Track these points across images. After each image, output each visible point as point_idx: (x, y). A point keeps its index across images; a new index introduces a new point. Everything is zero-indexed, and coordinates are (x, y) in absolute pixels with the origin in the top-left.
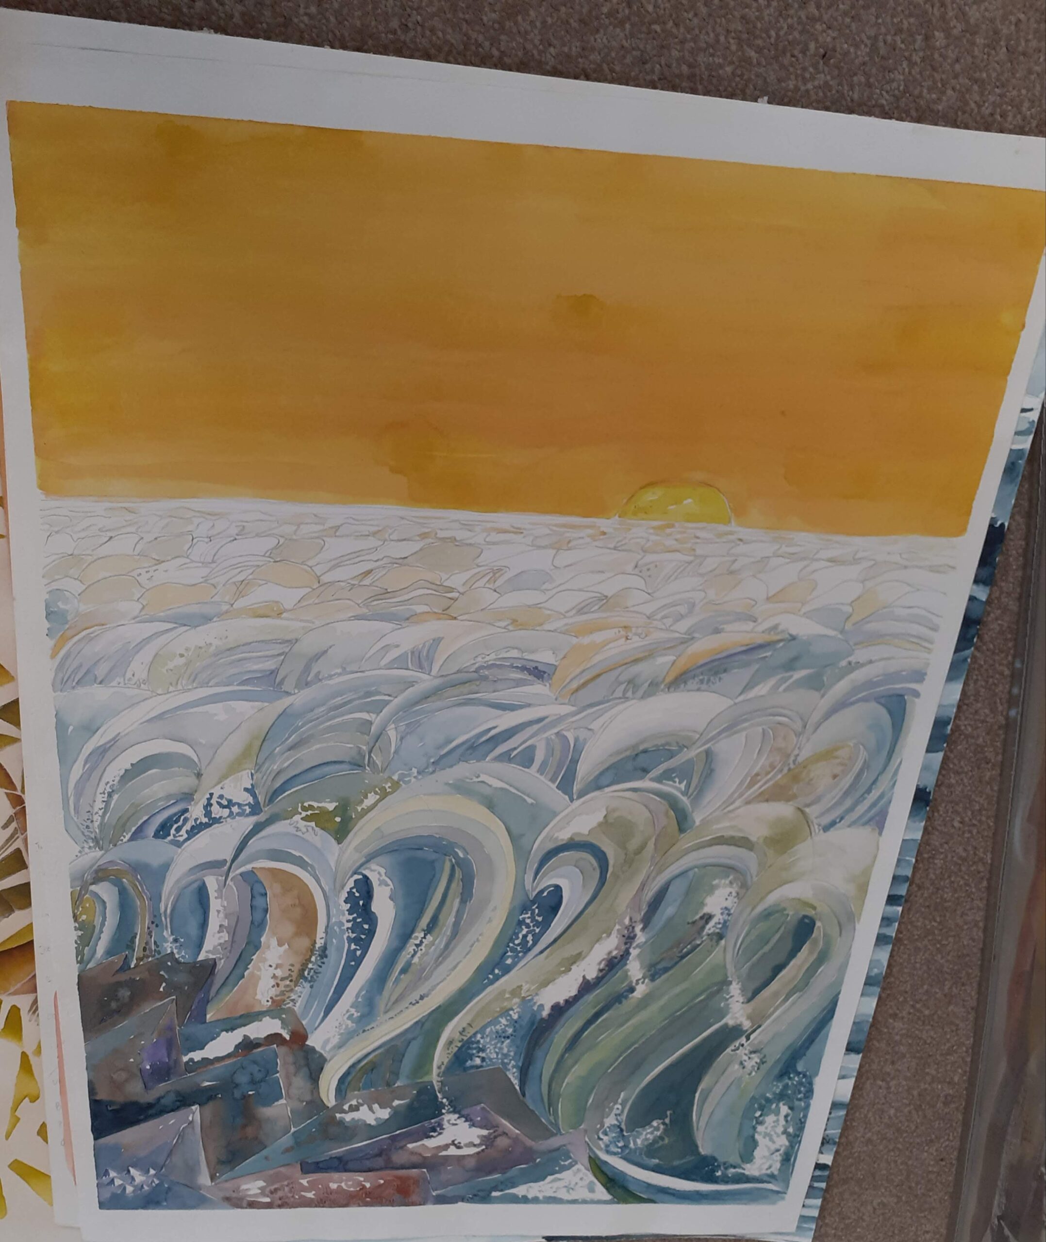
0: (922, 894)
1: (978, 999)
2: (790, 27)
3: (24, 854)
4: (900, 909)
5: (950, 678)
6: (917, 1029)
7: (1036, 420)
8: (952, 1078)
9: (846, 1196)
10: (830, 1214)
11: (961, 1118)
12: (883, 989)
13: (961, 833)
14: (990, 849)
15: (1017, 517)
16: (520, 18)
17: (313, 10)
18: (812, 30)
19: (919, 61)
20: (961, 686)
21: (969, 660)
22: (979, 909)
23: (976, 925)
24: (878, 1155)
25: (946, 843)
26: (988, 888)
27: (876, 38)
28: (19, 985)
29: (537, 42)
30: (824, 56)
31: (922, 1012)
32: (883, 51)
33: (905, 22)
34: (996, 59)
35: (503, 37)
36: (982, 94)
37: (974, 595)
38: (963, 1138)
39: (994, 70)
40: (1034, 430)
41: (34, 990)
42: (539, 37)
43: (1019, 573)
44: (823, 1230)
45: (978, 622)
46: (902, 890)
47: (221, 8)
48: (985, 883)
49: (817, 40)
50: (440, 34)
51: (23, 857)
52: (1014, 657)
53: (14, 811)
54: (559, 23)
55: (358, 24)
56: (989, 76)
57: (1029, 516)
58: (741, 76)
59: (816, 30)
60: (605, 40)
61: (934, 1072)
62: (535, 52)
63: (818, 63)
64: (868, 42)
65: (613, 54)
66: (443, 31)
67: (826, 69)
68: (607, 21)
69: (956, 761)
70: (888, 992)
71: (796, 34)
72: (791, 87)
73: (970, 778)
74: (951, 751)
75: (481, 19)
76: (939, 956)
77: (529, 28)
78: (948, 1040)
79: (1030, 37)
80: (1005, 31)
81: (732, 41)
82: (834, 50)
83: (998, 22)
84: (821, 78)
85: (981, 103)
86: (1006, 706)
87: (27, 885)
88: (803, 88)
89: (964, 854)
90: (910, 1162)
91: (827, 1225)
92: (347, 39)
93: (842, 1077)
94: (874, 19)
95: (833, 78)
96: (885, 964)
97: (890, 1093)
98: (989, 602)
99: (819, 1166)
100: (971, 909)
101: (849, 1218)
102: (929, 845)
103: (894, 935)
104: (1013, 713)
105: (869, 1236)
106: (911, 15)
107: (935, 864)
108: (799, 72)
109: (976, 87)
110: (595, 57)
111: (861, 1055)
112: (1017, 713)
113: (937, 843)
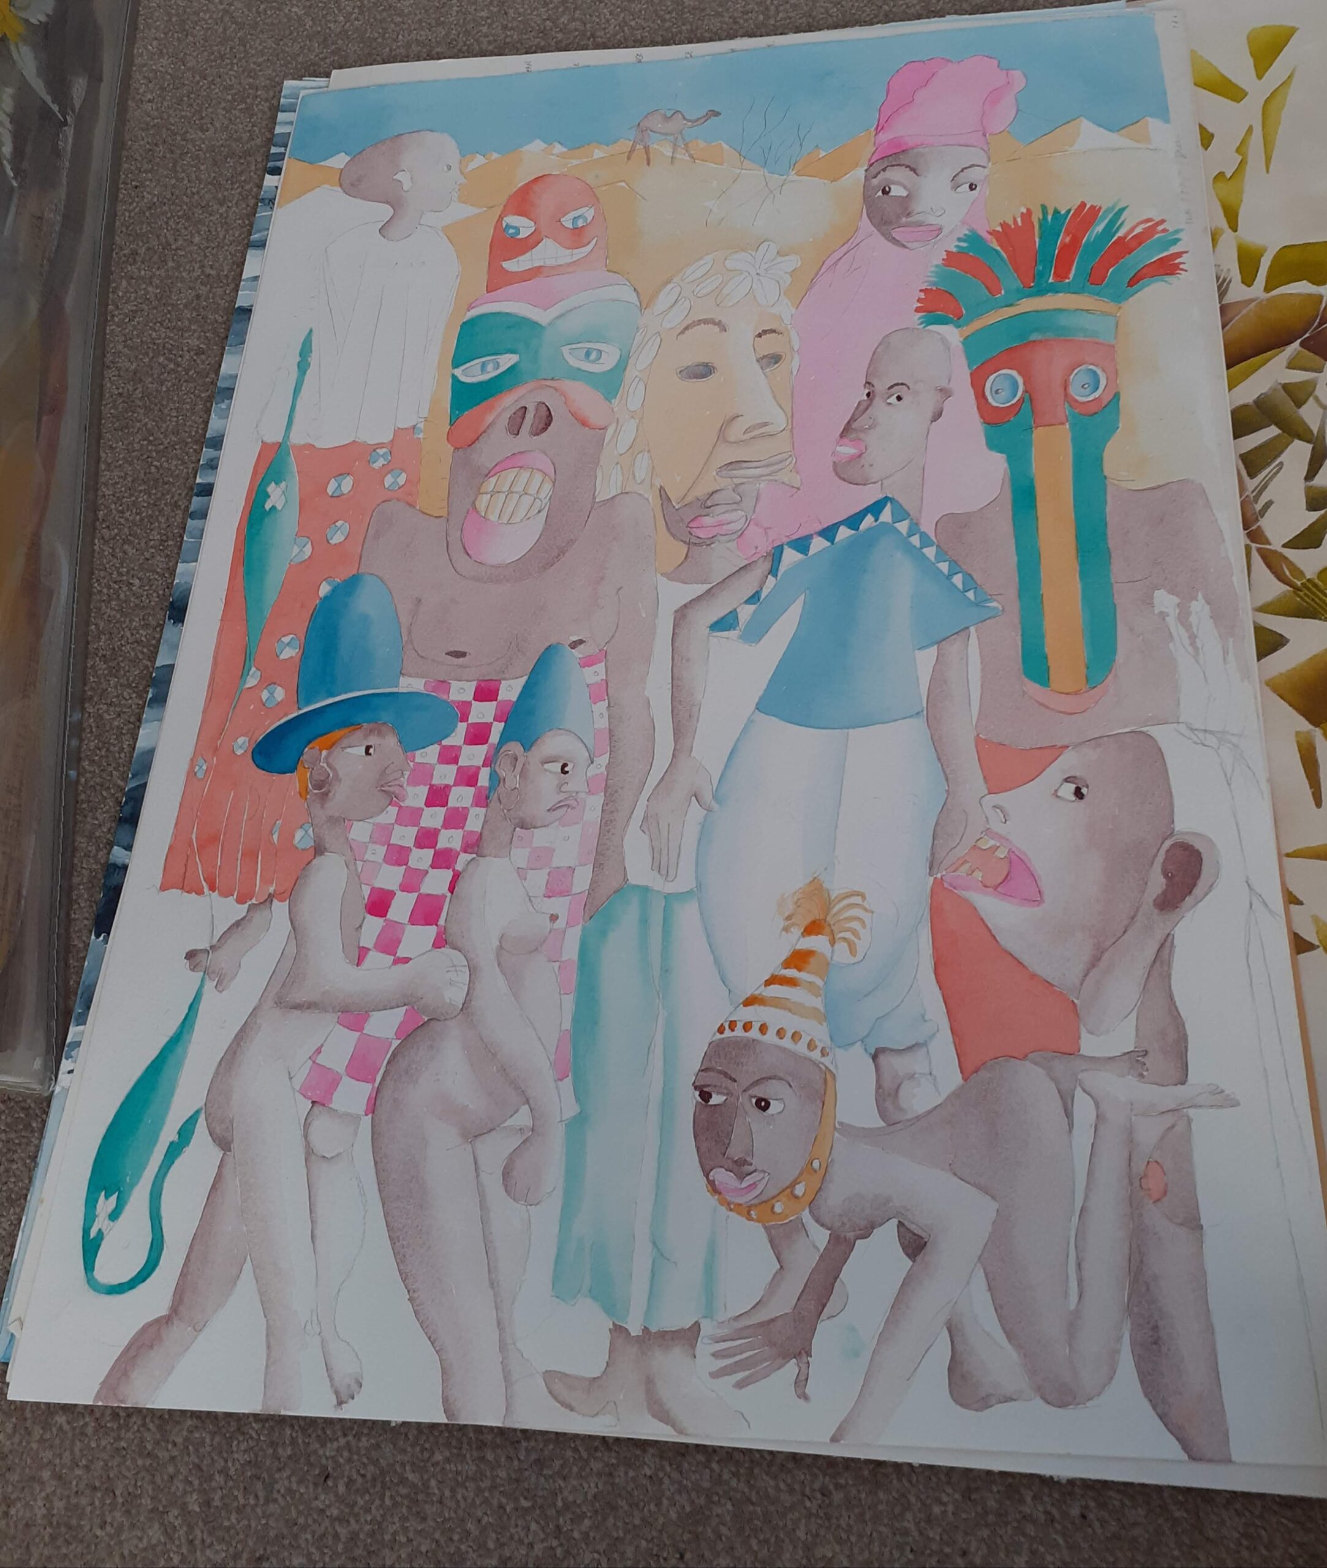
0: (172, 497)
1: (103, 379)
2: (368, 1510)
3: (1244, 473)
4: (198, 480)
5: (151, 753)
6: (170, 338)
7: (64, 1060)
8: (129, 284)
9: (246, 136)
10: (264, 113)
11: (117, 238)
12: (213, 383)
13: (132, 572)
14: (96, 555)
15: (81, 945)
16: (688, 1509)
17: (937, 1510)
18: (342, 1507)
19: (217, 1476)
20: (138, 745)
21: (130, 776)
22: (106, 484)
23: (109, 465)
24: (210, 186)
25: (148, 559)
26: (95, 510)
27: (267, 1501)
28: (1244, 312)
29: (666, 1481)
30: (327, 1477)
31: (167, 359)
32: (259, 1485)
33: (234, 1521)
34: (127, 1482)
35: (706, 1485)
36: (142, 1440)
37: (127, 852)
38: (113, 215)
39: (129, 1470)
40: (66, 1049)
41: (1223, 309)
42: (664, 1487)
43: (76, 880)
44: (271, 94)
45: (122, 821)
46: (196, 502)
47: (1049, 1508)
48: (101, 514)
49: (336, 1495)
50: (782, 1486)
51: (1246, 467)
52: (77, 782)
53: (1258, 524)
54: (642, 1504)
55: (881, 1495)
56: (134, 1460)
57: (67, 948)
58: (423, 1450)
59: (339, 1508)
60: (586, 1485)
61: (150, 289)
62: (668, 1469)
63: (334, 1469)
64: (275, 1495)
65: (575, 1469)
66: (777, 1488)
67: (324, 1461)
68: (584, 1509)
69: (141, 656)
70: (208, 380)
71: (361, 1502)
72: (364, 1439)
73: (122, 636)
74: (147, 667)
75: (733, 1505)
76: (149, 426)
77: (677, 1497)
78: (135, 327)
79: (89, 1509)
80: (118, 1514)
81: (436, 1491)
82: (316, 1485)
83: (126, 1524)
84: (329, 1450)
85: (141, 1429)
86: (85, 725)
87: (1237, 435)
88: (350, 1438)
89: (126, 547)
90: (173, 181)
91: (267, 100)
92: (894, 1476)
93: (256, 278)
94: (272, 1523)
95: (315, 1452)
96: (213, 415)
97: (200, 261)
98: (110, 845)
99: (276, 171)
100: (116, 483)
101: (241, 110)
102: (167, 556)
103: (204, 449)
104: (77, 716)
105: (217, 90)
106: (228, 1529)
107: (159, 533)
108: (356, 1457)
109: (149, 1447)
110: (596, 1466)
111: (237, 306)
112: (71, 716)
113: (159, 558)
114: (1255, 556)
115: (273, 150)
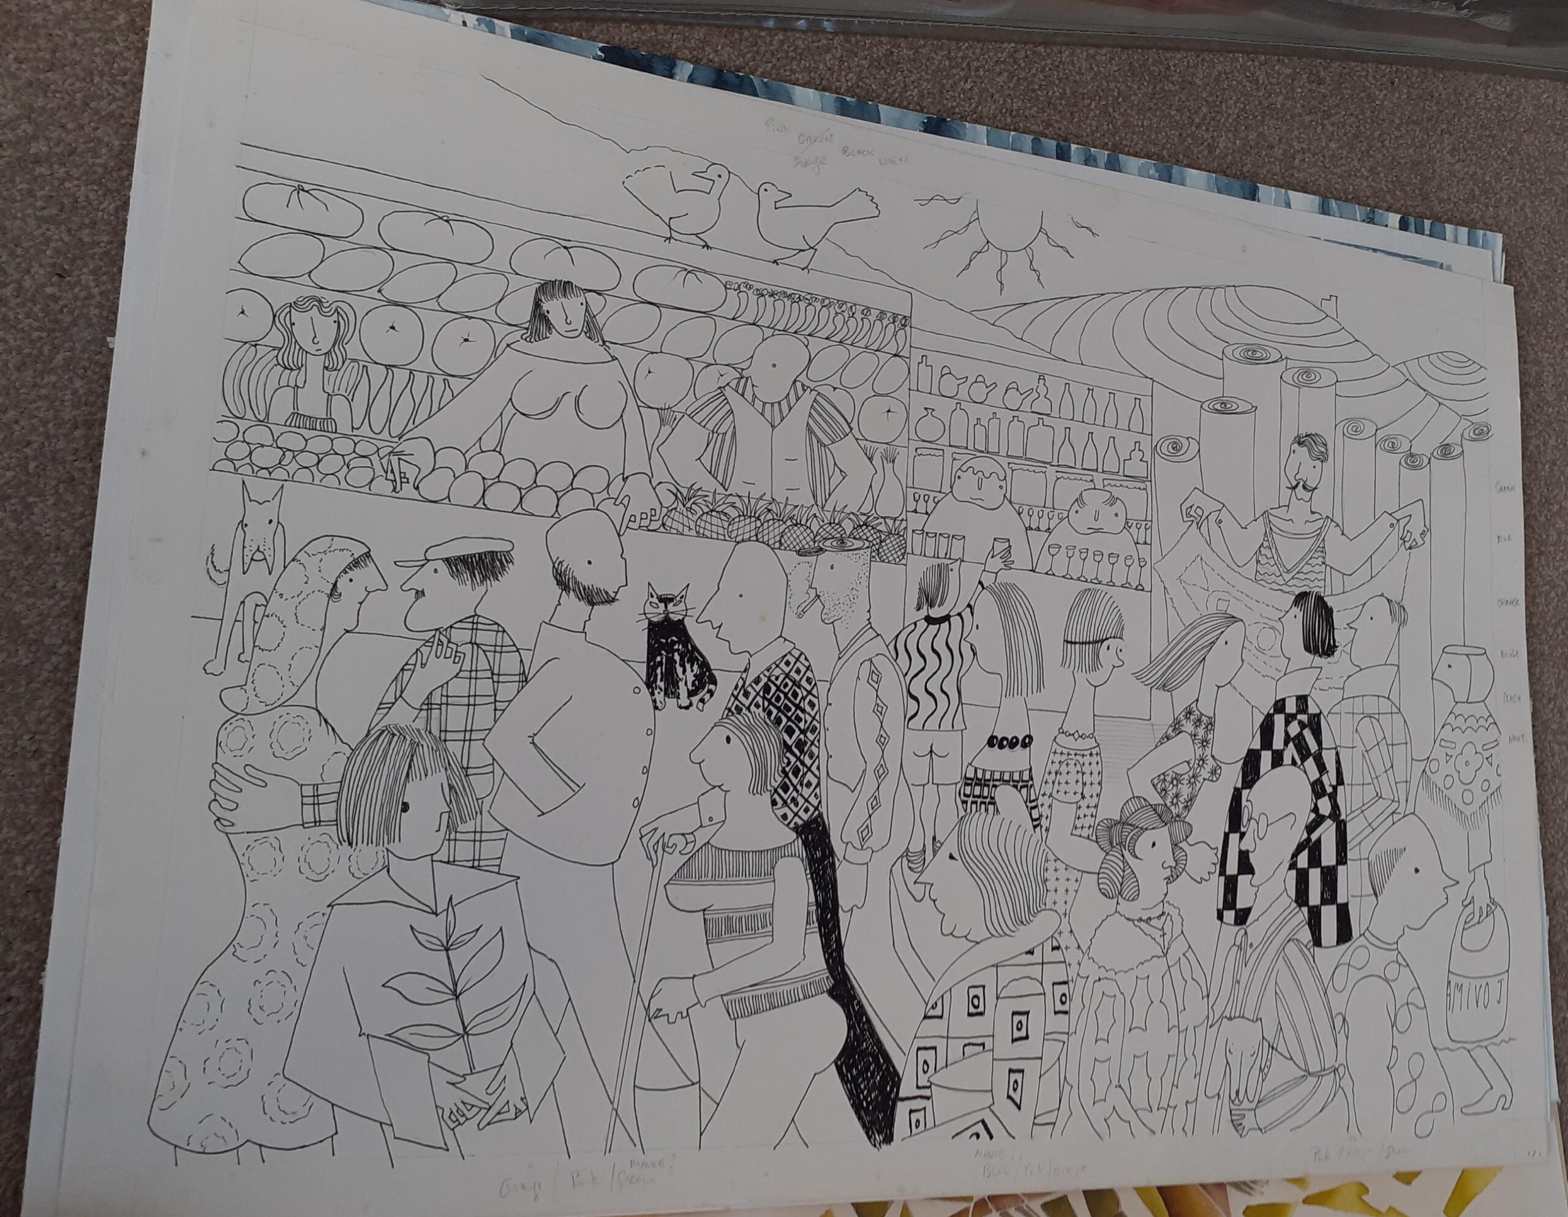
0: (1057, 122)
1: (1185, 50)
2: (28, 316)
3: (1048, 1199)
4: (1073, 147)
5: (790, 101)
6: (1227, 119)
7: (476, 17)
8: (1288, 76)
9: (1444, 195)
10: (1468, 215)
11: (1338, 63)
12: (1178, 163)
13: (979, 81)
14: (998, 45)
15: (594, 33)
16: (24, 622)
17: (18, 859)
18: (31, 291)
19: (63, 170)
20: (797, 87)
21: (765, 80)
22: (1072, 54)
23: (1093, 57)
24: (1390, 158)
25: (992, 97)
26: (1045, 44)
27: (38, 219)
28: (1217, 1207)
29: (51, 602)
30: (60, 275)
31: (1205, 115)
32: (54, 211)
33: (20, 187)
34: (60, 83)
35: (46, 640)
36: (102, 97)
37: (686, 77)
38: (1362, 59)
39: (72, 85)
40: (488, 19)
41: (1221, 1186)
42: (46, 600)
43: (661, 28)
44: (1489, 221)
45: (719, 72)
46: (1051, 144)
47: (18, 966)
48: (1041, 49)
49: (43, 285)
50: (44, 713)
51: (1053, 1201)
52: (762, 29)
53: (994, 1211)
54: (28, 578)
55: (33, 807)
56: (81, 90)
57: (592, 20)
58: (85, 369)
59: (31, 287)
60: (48, 525)
61: (1281, 98)
62: (63, 604)
63: (69, 283)
64: (45, 226)
65: (64, 515)
66: (41, 709)
67: (76, 273)
68: (26, 523)
69: (890, 91)
70: (1181, 157)
71: (36, 309)
72: (96, 312)
73: (911, 72)
74: (879, 96)
75: (26, 666)
76: (1133, 98)
77: (35, 611)
78: (1240, 82)
79: (34, 46)
80: (28, 74)
81: (46, 380)
82: (54, 265)
83: (20, 83)
84: (86, 278)
85: (111, 97)
86: (821, 36)
87: (1087, 1194)
88: (98, 298)
89: (1006, 74)
90: (1397, 121)
91: (1482, 217)
92: (51, 820)
93: (1288, 205)
94: (18, 222)
95: (86, 265)
96: (1143, 161)
97: (1310, 149)
98: (696, 62)
99: (1404, 226)
100: (1074, 65)
101: (1473, 190)
102: (996, 117)
103: (1106, 152)
104: (827, 25)
105: (1495, 166)
106: (12, 181)
107: (1019, 109)
108: (79, 303)
109: (93, 104)
110: (67, 535)
111: (1259, 185)
112: (828, 21)
113: (994, 107)
114: (960, 1206)
115: (1427, 223)
